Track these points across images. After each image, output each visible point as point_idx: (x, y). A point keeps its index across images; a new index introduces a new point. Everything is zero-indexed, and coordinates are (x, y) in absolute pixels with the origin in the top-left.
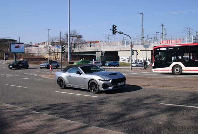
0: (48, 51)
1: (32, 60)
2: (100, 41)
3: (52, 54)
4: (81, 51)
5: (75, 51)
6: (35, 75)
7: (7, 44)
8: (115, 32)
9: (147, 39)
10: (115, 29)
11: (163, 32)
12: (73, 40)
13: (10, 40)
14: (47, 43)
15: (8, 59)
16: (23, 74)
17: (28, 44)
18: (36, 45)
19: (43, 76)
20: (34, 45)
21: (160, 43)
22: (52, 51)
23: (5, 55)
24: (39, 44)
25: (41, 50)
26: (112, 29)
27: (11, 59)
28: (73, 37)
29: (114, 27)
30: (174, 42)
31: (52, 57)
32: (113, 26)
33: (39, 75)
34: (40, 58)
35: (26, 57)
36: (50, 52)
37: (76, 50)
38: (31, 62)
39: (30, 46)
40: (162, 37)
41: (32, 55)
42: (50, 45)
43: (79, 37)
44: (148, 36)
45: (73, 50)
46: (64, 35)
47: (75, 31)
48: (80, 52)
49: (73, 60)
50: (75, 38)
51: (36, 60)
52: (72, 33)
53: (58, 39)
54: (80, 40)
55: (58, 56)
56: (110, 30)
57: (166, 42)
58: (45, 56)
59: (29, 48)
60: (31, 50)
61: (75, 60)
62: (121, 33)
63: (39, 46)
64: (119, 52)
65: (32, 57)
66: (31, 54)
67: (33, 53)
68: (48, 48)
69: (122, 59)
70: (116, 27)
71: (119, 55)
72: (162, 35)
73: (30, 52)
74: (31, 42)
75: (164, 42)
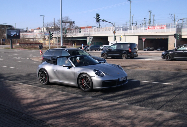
0: (42, 36)
1: (28, 45)
2: (93, 27)
3: (47, 40)
4: (73, 36)
5: (67, 36)
6: (28, 58)
7: (4, 30)
8: (98, 20)
9: (135, 24)
10: (98, 17)
11: (150, 18)
12: (66, 26)
13: (7, 26)
14: (43, 28)
15: (5, 44)
16: (17, 58)
17: (24, 29)
18: (32, 31)
19: (34, 59)
20: (30, 30)
21: (147, 29)
22: (46, 37)
23: (2, 40)
24: (34, 30)
25: (36, 36)
26: (96, 17)
27: (8, 44)
28: (66, 23)
29: (98, 16)
30: (159, 28)
31: (46, 42)
32: (97, 14)
33: (31, 59)
34: (35, 43)
35: (22, 42)
36: (44, 37)
37: (69, 35)
38: (26, 47)
39: (26, 31)
40: (150, 23)
41: (28, 40)
42: (45, 31)
43: (72, 23)
44: (136, 22)
45: (66, 36)
46: (57, 21)
47: (67, 18)
48: (73, 38)
49: (66, 45)
50: (68, 24)
51: (31, 45)
52: (64, 20)
53: (52, 25)
54: (72, 25)
55: (52, 41)
56: (94, 18)
57: (152, 28)
58: (40, 41)
59: (25, 34)
60: (27, 35)
61: (67, 45)
62: (104, 21)
63: (35, 31)
64: (108, 37)
65: (28, 42)
66: (26, 39)
67: (29, 38)
68: (43, 34)
69: (111, 43)
70: (99, 15)
71: (109, 40)
72: (149, 21)
73: (25, 38)
74: (27, 28)
75: (150, 28)
